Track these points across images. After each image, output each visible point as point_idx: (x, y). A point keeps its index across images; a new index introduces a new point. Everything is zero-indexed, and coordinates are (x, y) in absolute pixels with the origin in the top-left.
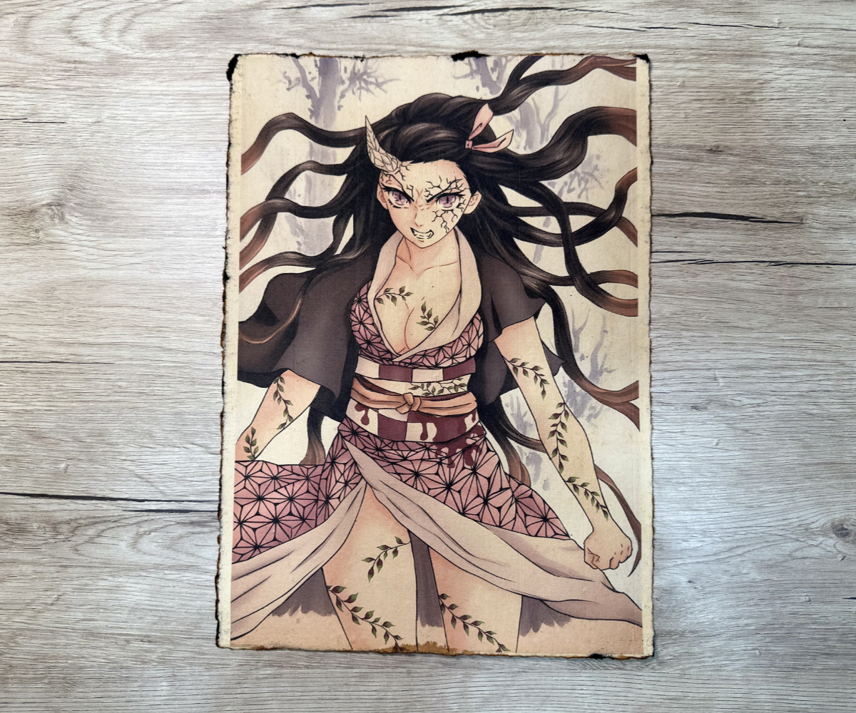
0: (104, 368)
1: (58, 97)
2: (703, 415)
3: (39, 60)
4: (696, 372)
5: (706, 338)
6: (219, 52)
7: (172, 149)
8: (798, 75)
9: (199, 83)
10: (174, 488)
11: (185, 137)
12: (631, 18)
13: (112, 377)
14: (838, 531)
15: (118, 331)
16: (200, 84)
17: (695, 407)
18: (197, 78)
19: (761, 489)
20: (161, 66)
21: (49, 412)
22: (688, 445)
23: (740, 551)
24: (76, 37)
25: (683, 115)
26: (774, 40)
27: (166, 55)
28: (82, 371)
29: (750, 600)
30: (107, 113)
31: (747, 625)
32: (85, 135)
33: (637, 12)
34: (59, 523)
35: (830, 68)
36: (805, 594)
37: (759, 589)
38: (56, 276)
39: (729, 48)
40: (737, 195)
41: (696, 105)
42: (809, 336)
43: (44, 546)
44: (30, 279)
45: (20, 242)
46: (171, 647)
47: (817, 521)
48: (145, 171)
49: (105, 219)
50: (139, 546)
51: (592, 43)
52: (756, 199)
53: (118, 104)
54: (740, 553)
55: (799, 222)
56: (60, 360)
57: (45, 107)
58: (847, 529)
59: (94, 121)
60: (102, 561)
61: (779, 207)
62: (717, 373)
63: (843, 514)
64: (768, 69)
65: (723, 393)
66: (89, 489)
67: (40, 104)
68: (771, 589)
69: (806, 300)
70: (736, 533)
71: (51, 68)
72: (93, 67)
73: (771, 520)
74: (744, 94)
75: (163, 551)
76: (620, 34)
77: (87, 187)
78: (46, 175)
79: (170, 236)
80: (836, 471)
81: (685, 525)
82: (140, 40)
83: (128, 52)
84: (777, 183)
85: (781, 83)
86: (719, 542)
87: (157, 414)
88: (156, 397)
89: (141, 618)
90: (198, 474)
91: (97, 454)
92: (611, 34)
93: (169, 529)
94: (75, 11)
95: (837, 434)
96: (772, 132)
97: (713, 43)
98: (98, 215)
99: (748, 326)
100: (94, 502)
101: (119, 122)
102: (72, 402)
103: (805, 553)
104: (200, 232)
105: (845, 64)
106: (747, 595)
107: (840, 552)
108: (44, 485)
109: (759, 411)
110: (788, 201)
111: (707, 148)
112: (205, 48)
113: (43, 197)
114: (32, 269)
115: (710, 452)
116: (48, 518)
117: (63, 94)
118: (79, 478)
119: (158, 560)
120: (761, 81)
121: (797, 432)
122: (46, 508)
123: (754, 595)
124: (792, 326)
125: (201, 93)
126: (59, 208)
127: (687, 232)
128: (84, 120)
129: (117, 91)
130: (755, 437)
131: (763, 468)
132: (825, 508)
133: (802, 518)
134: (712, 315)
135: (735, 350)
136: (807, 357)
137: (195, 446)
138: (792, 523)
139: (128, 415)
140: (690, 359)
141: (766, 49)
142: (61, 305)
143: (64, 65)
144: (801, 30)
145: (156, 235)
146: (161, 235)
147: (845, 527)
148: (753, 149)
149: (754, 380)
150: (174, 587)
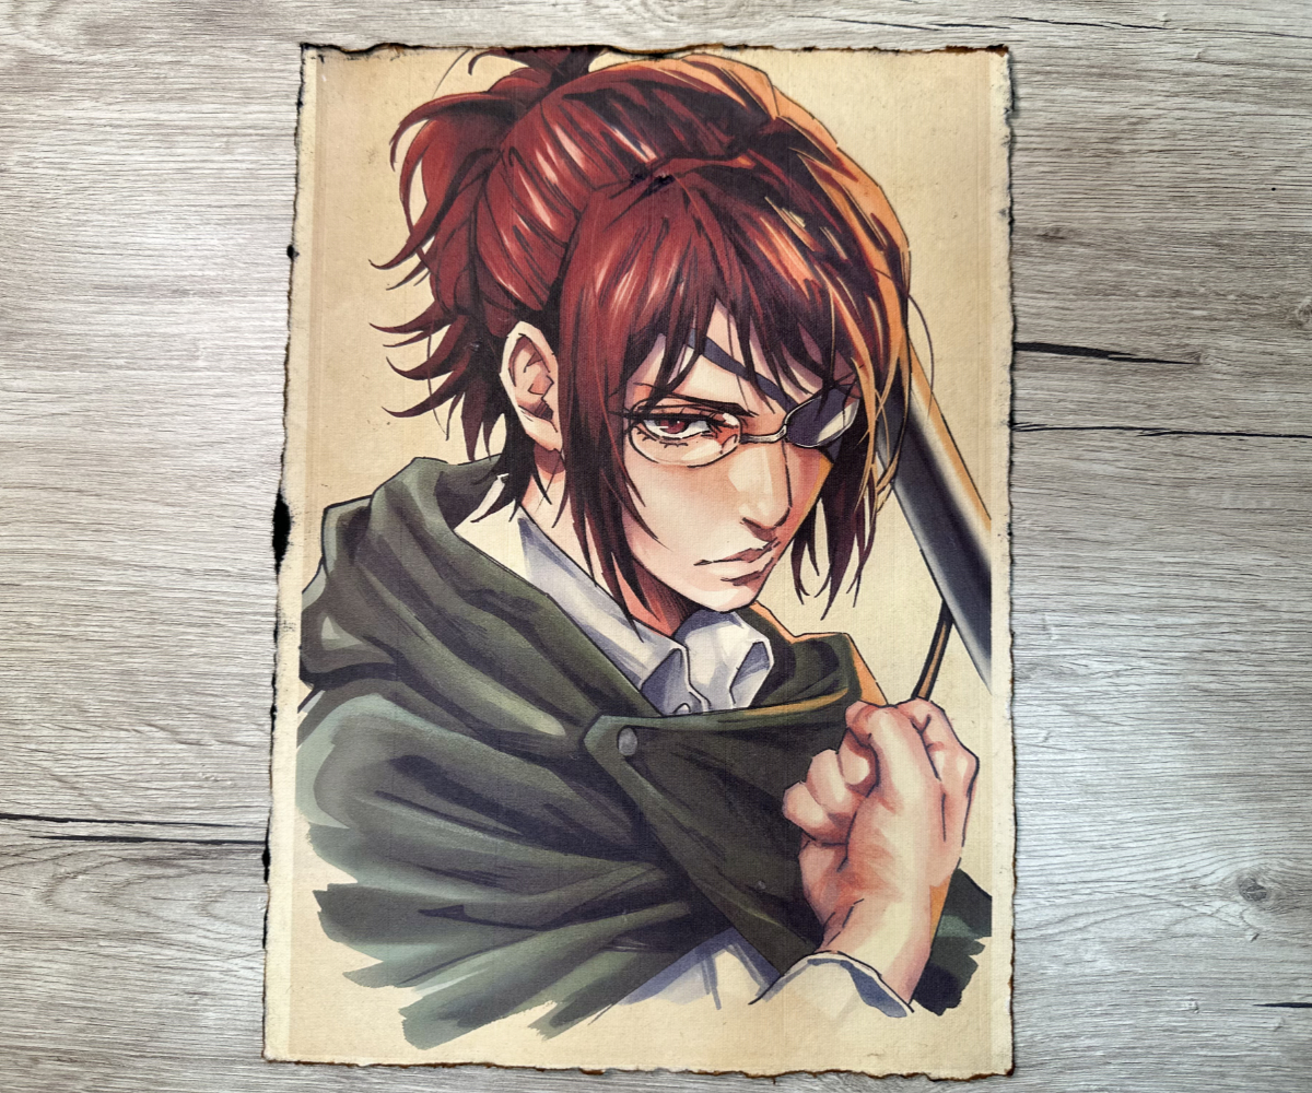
6: (210, 54)
7: (126, 220)
8: (1196, 110)
9: (173, 106)
10: (118, 800)
11: (149, 198)
14: (1249, 889)
15: (26, 529)
16: (176, 109)
18: (171, 99)
19: (1119, 817)
20: (110, 77)
23: (1081, 922)
26: (1157, 51)
27: (119, 58)
29: (1096, 1006)
31: (1090, 1048)
35: (1251, 99)
36: (1189, 997)
37: (1112, 988)
39: (1080, 63)
40: (1089, 313)
42: (1208, 556)
46: (109, 1071)
47: (1212, 873)
48: (79, 257)
52: (1121, 321)
53: (35, 140)
54: (1080, 925)
55: (1194, 360)
58: (1262, 888)
61: (1159, 335)
63: (1257, 862)
64: (1143, 99)
68: (1132, 987)
69: (1202, 495)
73: (1134, 869)
74: (1104, 141)
79: (119, 367)
80: (1247, 789)
82: (75, 32)
83: (55, 52)
84: (1156, 293)
85: (1167, 123)
87: (90, 673)
88: (89, 644)
89: (58, 1021)
90: (159, 776)
93: (107, 869)
95: (1249, 725)
96: (1151, 206)
99: (1103, 538)
101: (36, 171)
103: (1192, 928)
104: (169, 362)
105: (1276, 94)
106: (1091, 997)
107: (1251, 927)
109: (1117, 685)
110: (1175, 326)
111: (1039, 232)
112: (184, 47)
119: (89, 923)
120: (1134, 120)
121: (1181, 721)
123: (1104, 997)
124: (1180, 540)
125: (177, 123)
129: (34, 118)
130: (1110, 729)
131: (1123, 781)
132: (1227, 851)
133: (1188, 868)
135: (1079, 579)
136: (1203, 593)
137: (154, 729)
138: (1170, 875)
139: (42, 674)
141: (1144, 64)
144: (1203, 34)
145: (94, 366)
146: (104, 366)
147: (1260, 884)
148: (1117, 235)
149: (1111, 632)
150: (115, 968)
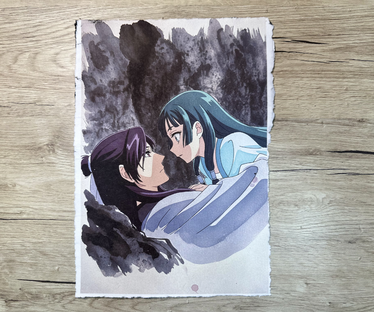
1: (51, 93)
2: (354, 246)
3: (41, 75)
4: (351, 226)
5: (356, 210)
12: (322, 57)
17: (350, 242)
21: (50, 243)
22: (346, 260)
24: (58, 64)
25: (346, 104)
28: (65, 224)
32: (64, 111)
33: (325, 54)
34: (56, 294)
38: (51, 179)
41: (353, 99)
43: (49, 305)
44: (39, 180)
45: (34, 162)
50: (93, 305)
51: (304, 69)
56: (54, 219)
57: (44, 98)
59: (68, 105)
62: (361, 226)
65: (363, 236)
66: (69, 279)
67: (42, 96)
70: (368, 300)
71: (47, 79)
72: (67, 78)
75: (104, 307)
76: (317, 64)
77: (66, 137)
78: (45, 131)
81: (345, 296)
86: (359, 304)
92: (313, 64)
94: (58, 51)
97: (361, 69)
98: (71, 150)
100: (72, 284)
102: (60, 238)
108: (48, 277)
113: (44, 141)
114: (40, 175)
115: (357, 263)
116: (50, 292)
117: (53, 91)
118: (64, 274)
122: (49, 287)
126: (52, 146)
127: (348, 160)
128: (63, 104)
134: (359, 199)
140: (348, 219)
142: (55, 193)
143: (53, 77)
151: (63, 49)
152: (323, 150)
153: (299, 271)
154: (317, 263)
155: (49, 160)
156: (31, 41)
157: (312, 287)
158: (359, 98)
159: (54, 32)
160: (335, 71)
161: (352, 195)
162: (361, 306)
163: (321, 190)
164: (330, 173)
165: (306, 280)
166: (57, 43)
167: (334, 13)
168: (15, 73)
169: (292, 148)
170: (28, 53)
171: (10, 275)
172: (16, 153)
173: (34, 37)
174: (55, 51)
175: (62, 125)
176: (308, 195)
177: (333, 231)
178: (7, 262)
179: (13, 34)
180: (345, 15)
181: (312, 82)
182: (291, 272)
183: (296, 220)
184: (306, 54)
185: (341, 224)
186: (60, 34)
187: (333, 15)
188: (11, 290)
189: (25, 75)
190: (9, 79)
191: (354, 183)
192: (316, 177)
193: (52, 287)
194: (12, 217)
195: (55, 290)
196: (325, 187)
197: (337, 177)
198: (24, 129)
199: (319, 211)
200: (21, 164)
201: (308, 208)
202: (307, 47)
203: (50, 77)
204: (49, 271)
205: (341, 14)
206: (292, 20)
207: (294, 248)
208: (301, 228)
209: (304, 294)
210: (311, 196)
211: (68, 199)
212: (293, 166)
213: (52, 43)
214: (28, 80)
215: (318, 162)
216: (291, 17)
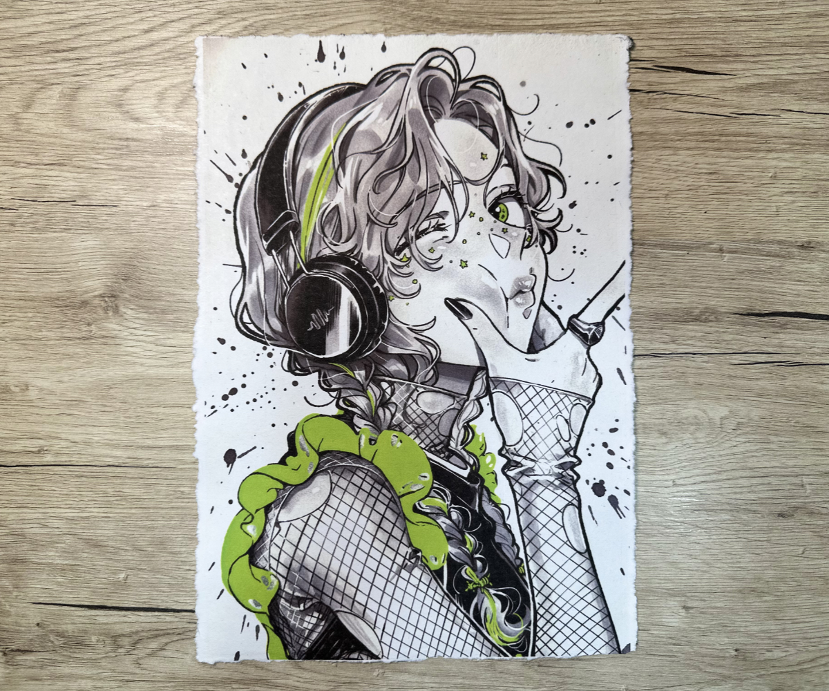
0: (165, 473)
1: (110, 178)
2: (789, 523)
3: (88, 136)
4: (783, 479)
5: (794, 444)
12: (722, 103)
13: (174, 482)
17: (781, 515)
21: (106, 519)
22: (774, 554)
24: (128, 112)
25: (774, 209)
28: (141, 476)
30: (162, 197)
32: (139, 219)
33: (729, 97)
34: (120, 636)
38: (111, 373)
41: (788, 198)
43: (104, 660)
44: (83, 376)
45: (71, 336)
49: (164, 312)
51: (681, 129)
56: (117, 464)
57: (95, 189)
59: (149, 205)
60: (166, 675)
62: (805, 480)
65: (810, 500)
66: (151, 601)
67: (90, 185)
70: (820, 643)
71: (101, 145)
72: (147, 145)
76: (710, 120)
77: (143, 277)
78: (96, 263)
86: (802, 652)
91: (159, 563)
92: (701, 120)
94: (124, 82)
97: (807, 132)
98: (155, 308)
100: (156, 613)
102: (131, 508)
108: (103, 596)
113: (95, 287)
114: (85, 365)
115: (796, 561)
116: (107, 631)
117: (114, 174)
118: (140, 589)
122: (104, 620)
126: (113, 299)
127: (777, 333)
128: (138, 203)
134: (801, 419)
140: (778, 465)
142: (118, 405)
143: (115, 142)
151: (138, 78)
152: (723, 310)
153: (669, 580)
154: (710, 561)
155: (105, 330)
156: (64, 60)
157: (698, 615)
158: (802, 195)
159: (117, 41)
160: (748, 135)
161: (786, 411)
162: (805, 656)
163: (718, 399)
164: (737, 362)
165: (683, 598)
166: (126, 65)
167: (746, 7)
168: (27, 131)
169: (654, 306)
170: (58, 86)
171: (15, 594)
172: (30, 315)
173: (72, 50)
174: (120, 84)
175: (136, 251)
176: (690, 410)
177: (745, 490)
178: (9, 563)
179: (22, 43)
180: (771, 12)
181: (701, 160)
182: (651, 583)
183: (662, 466)
184: (685, 98)
185: (762, 475)
186: (132, 44)
187: (745, 10)
188: (18, 628)
189: (50, 137)
190: (13, 145)
191: (791, 383)
192: (708, 371)
193: (111, 620)
194: (20, 460)
195: (118, 626)
196: (726, 392)
197: (753, 371)
198: (50, 260)
199: (713, 447)
200: (40, 339)
201: (689, 438)
202: (687, 81)
203: (110, 142)
204: (106, 584)
205: (762, 10)
206: (657, 22)
207: (657, 527)
208: (675, 485)
209: (679, 630)
210: (697, 412)
211: (148, 420)
212: (657, 345)
213: (114, 64)
214: (59, 148)
215: (711, 337)
216: (653, 14)
